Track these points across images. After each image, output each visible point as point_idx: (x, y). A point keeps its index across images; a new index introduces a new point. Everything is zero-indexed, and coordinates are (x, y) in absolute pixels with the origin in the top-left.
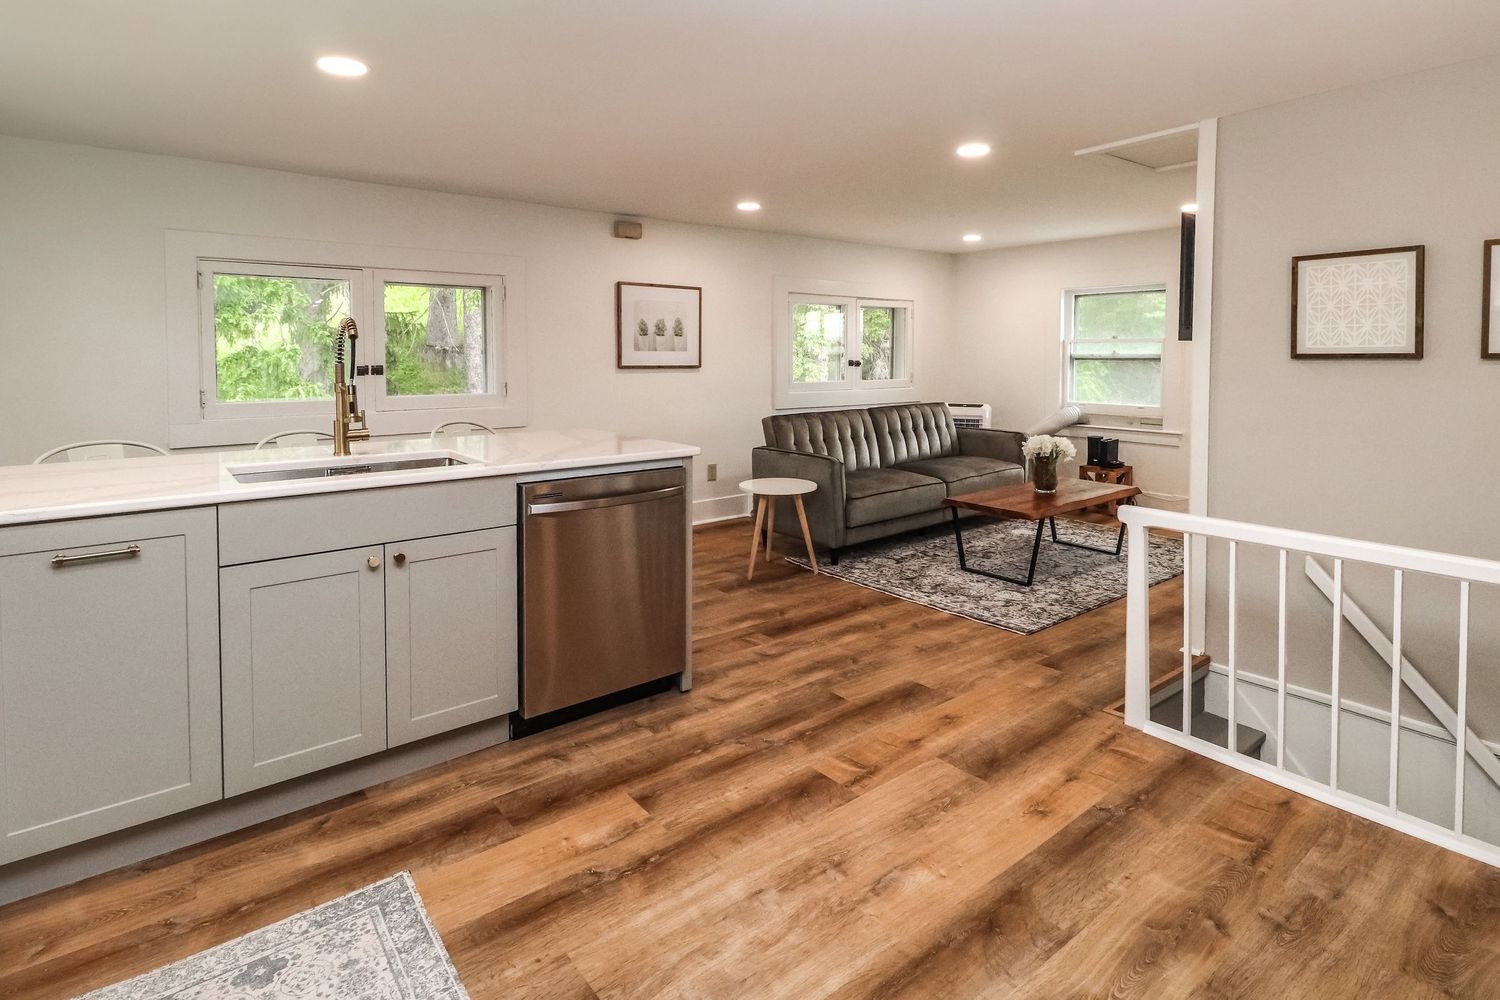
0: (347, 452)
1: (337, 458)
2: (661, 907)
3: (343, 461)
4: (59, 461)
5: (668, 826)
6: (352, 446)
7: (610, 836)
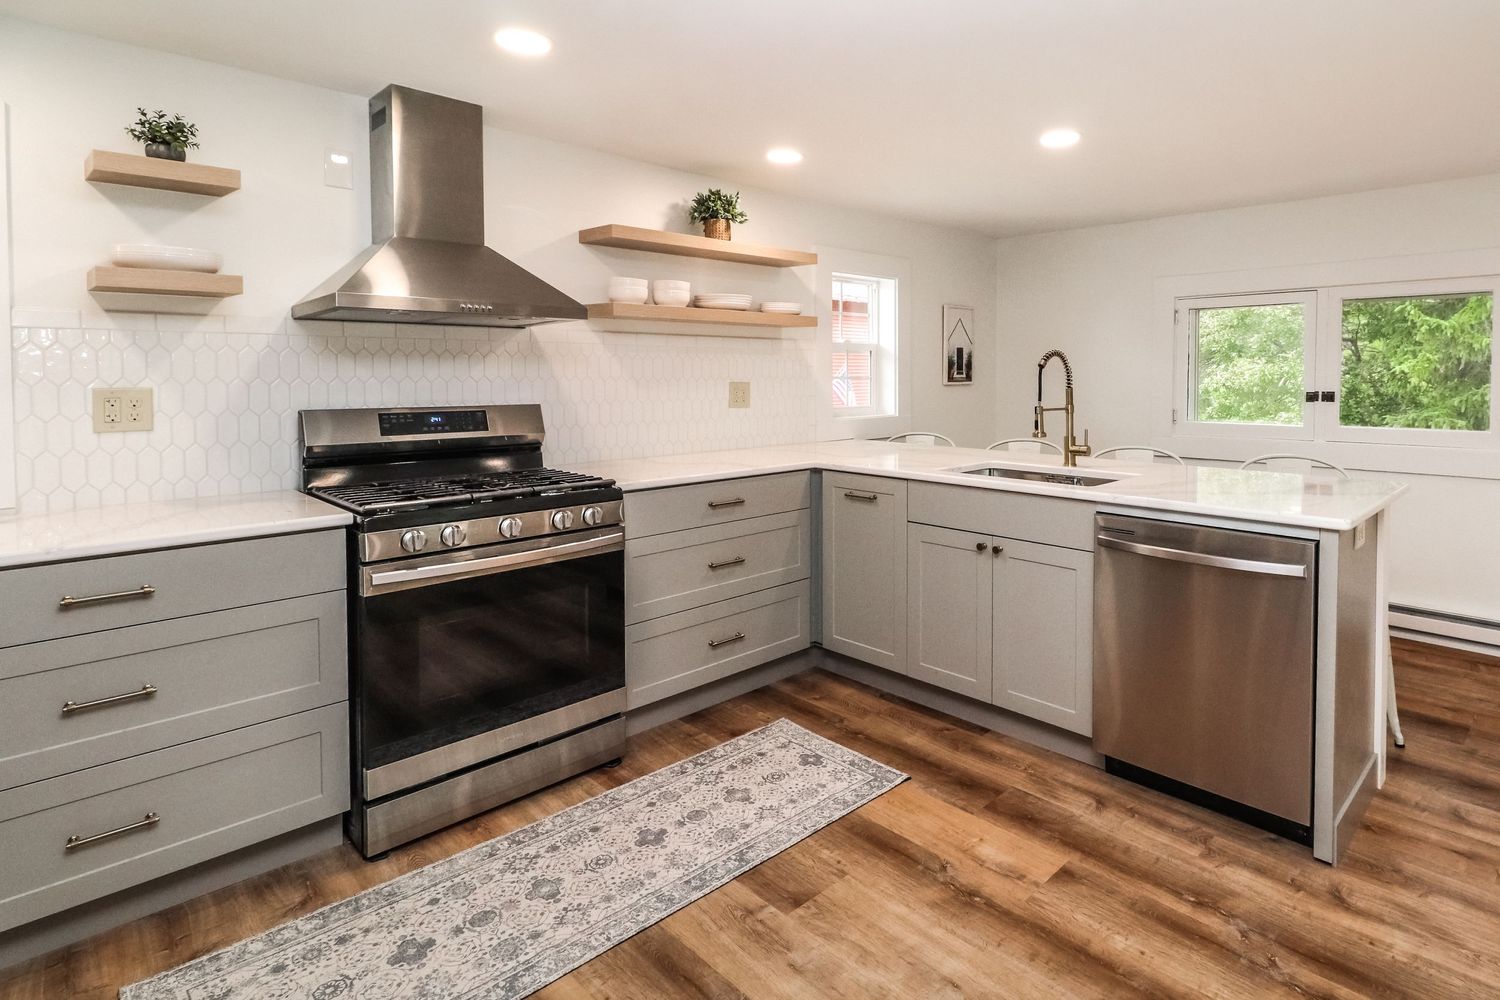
0: (1074, 465)
1: (1067, 468)
2: (915, 918)
3: (1069, 471)
4: (1001, 449)
5: (1033, 899)
6: (1078, 459)
7: (999, 865)
